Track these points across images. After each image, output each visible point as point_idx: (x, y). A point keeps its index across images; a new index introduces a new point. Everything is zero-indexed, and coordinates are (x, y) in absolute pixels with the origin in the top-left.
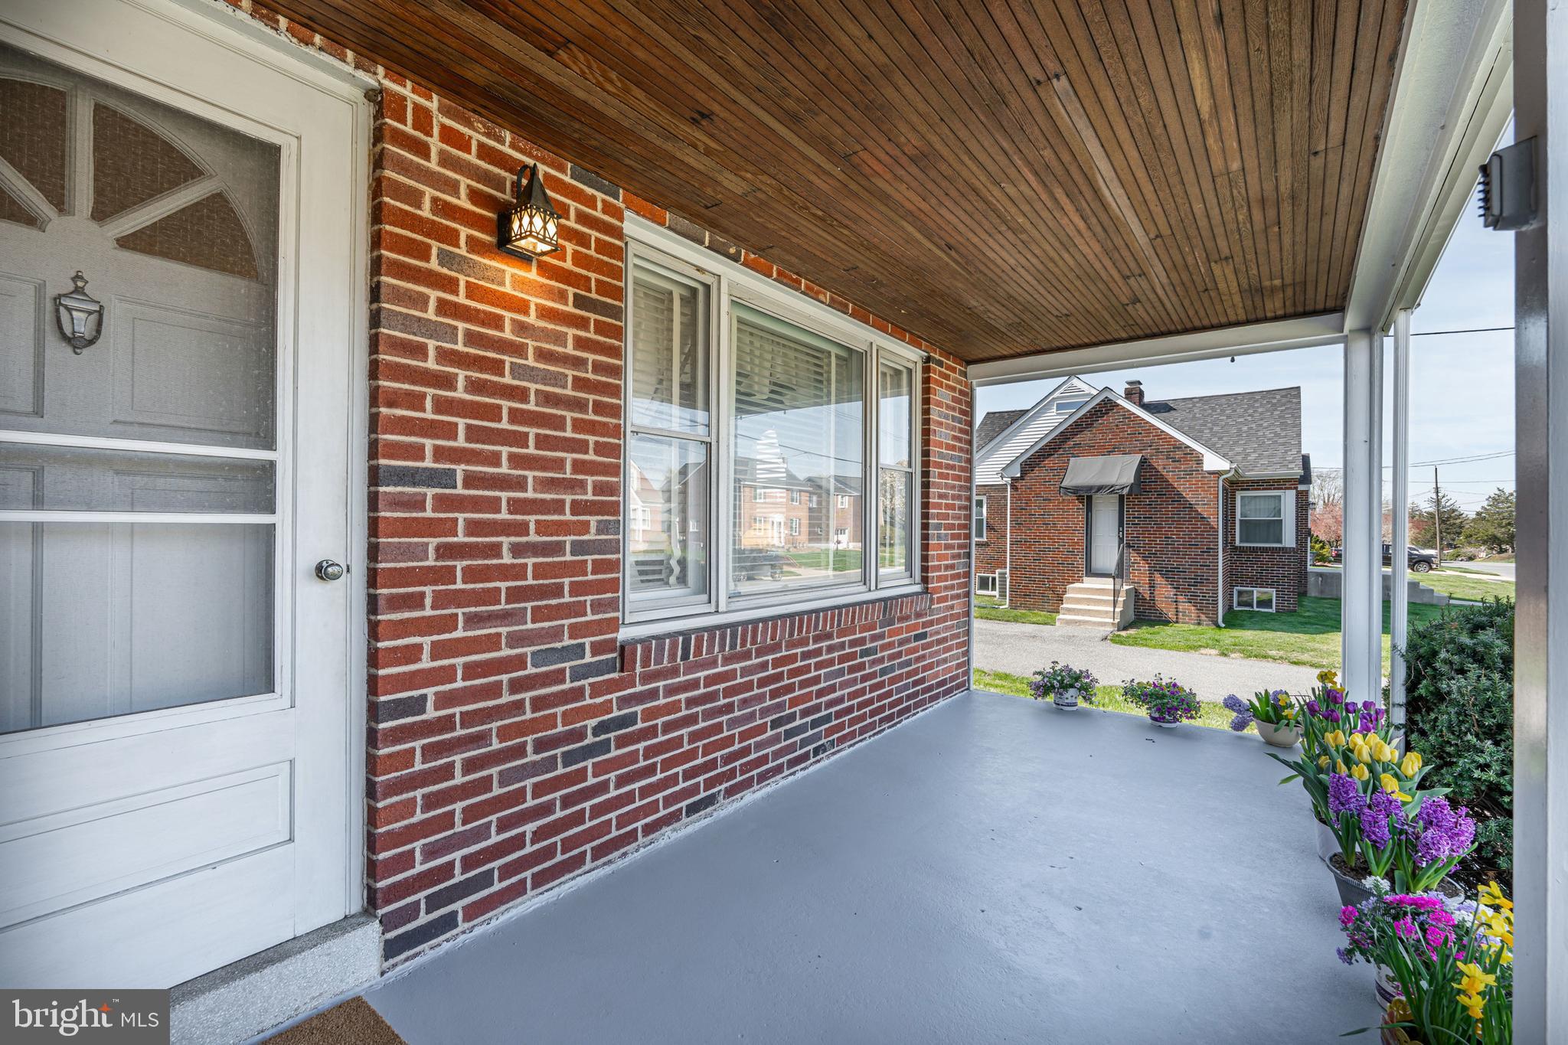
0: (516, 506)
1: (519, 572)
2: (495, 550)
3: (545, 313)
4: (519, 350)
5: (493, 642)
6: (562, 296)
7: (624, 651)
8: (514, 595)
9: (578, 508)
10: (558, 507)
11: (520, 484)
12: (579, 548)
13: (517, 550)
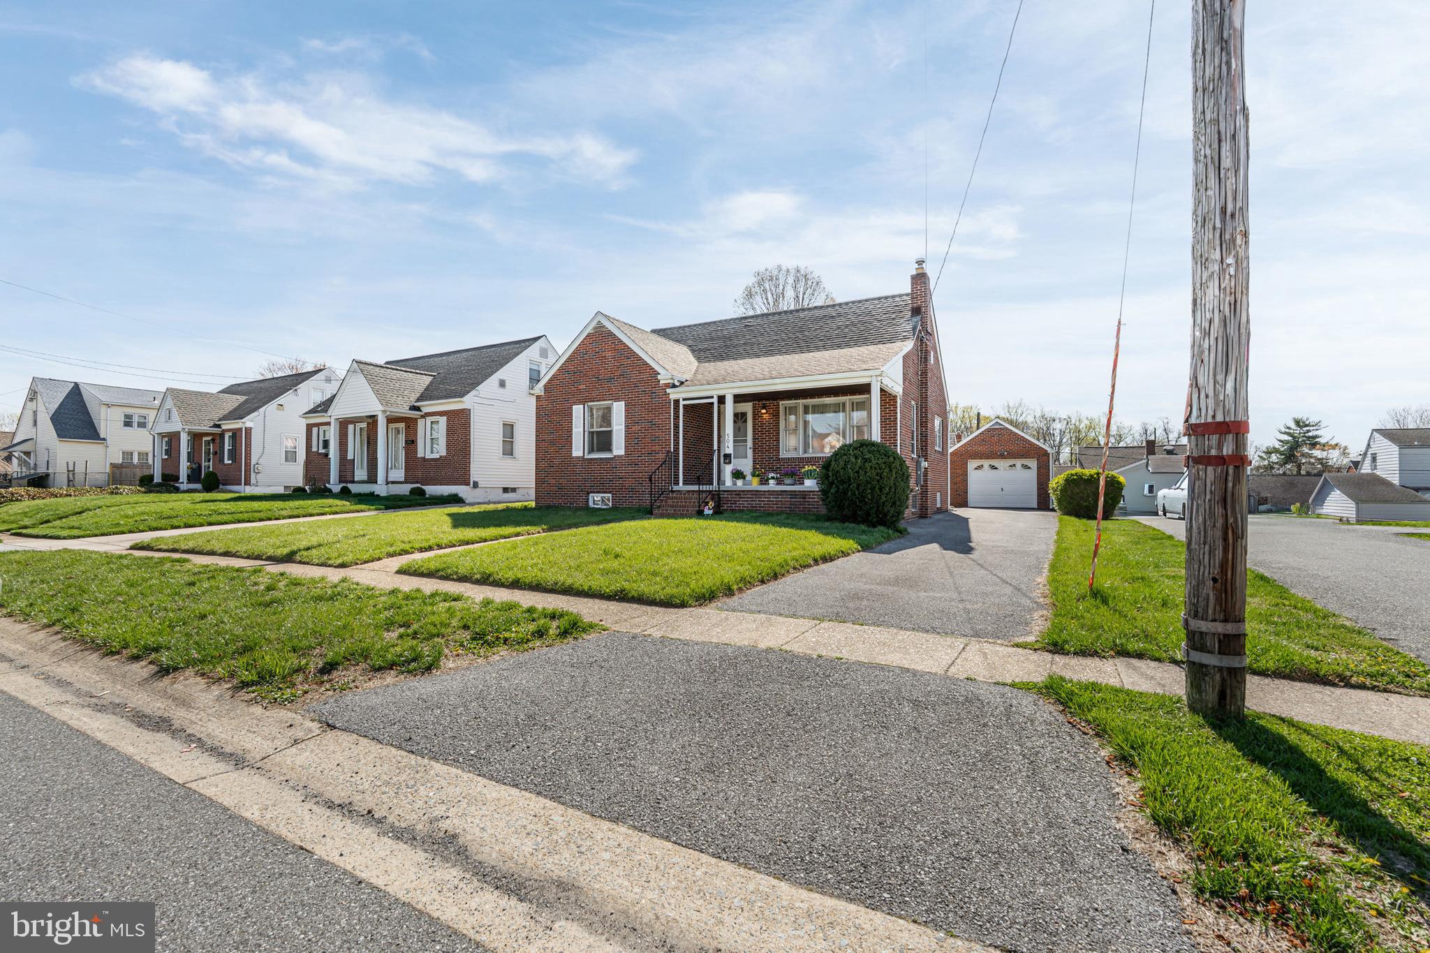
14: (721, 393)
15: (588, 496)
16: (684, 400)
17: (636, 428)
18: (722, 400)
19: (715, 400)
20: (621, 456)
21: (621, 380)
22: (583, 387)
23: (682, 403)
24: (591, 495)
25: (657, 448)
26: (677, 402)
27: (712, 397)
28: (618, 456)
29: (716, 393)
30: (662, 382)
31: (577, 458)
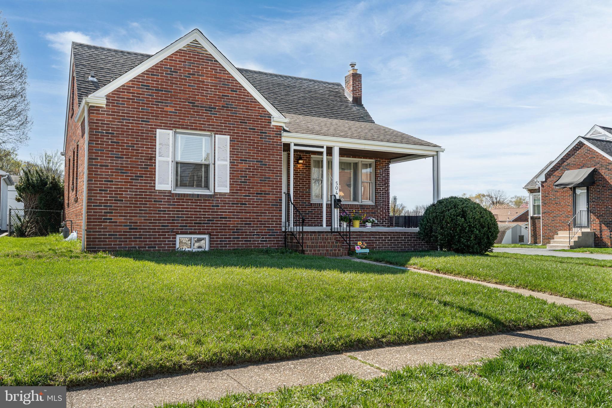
0: (299, 188)
1: (300, 194)
2: (297, 192)
3: (302, 168)
4: (300, 173)
5: (297, 200)
6: (304, 166)
7: (312, 204)
8: (299, 196)
9: (306, 188)
10: (304, 188)
11: (300, 186)
12: (306, 192)
13: (300, 192)
14: (330, 144)
15: (175, 238)
16: (295, 145)
17: (243, 166)
18: (330, 150)
19: (324, 150)
20: (225, 194)
21: (224, 112)
22: (169, 109)
23: (293, 147)
24: (178, 237)
25: (267, 189)
26: (287, 147)
27: (322, 147)
28: (220, 194)
29: (326, 144)
30: (273, 123)
31: (161, 192)
